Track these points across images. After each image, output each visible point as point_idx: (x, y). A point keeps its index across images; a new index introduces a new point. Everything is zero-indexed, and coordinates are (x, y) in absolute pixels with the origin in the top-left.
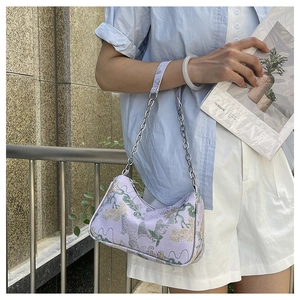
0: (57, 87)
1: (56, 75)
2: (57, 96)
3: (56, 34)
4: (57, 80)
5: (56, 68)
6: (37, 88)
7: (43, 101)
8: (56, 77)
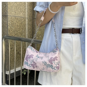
0: (33, 20)
1: (33, 16)
2: (33, 23)
3: (33, 5)
4: (33, 18)
5: (33, 15)
6: (27, 20)
7: (28, 24)
8: (33, 17)
